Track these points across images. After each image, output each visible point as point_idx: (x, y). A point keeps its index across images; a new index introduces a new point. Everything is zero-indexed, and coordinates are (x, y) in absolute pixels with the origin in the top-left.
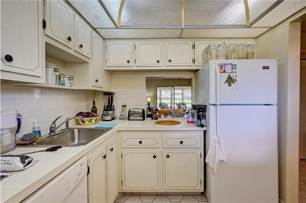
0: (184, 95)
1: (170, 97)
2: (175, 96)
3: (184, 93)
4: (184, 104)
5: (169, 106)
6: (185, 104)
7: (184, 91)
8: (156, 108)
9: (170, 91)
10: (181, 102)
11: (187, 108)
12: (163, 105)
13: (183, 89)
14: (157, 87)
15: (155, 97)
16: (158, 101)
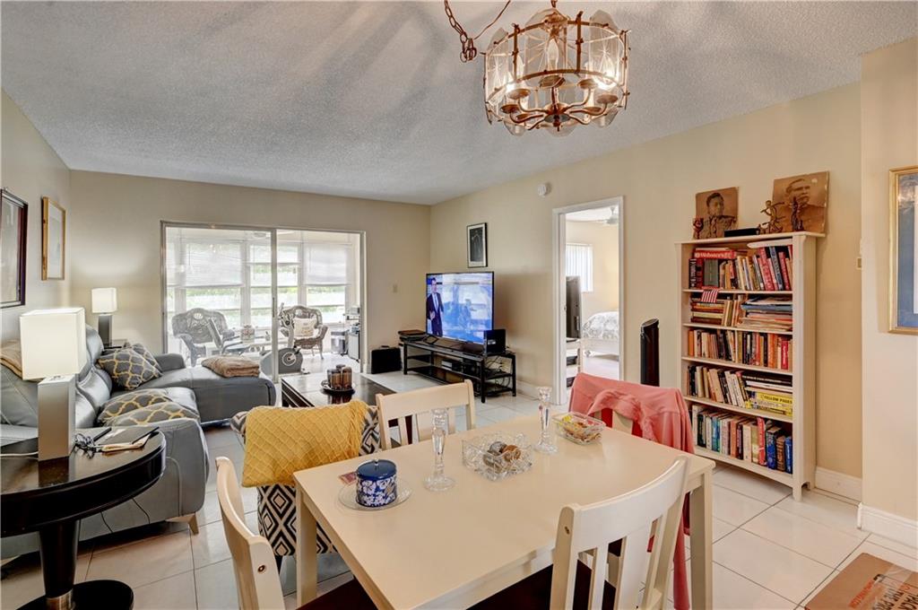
0: (308, 272)
1: (239, 282)
2: (279, 275)
3: (308, 263)
4: (307, 313)
5: (233, 323)
6: (314, 311)
7: (307, 255)
8: (159, 353)
9: (238, 253)
10: (297, 304)
11: (324, 330)
12: (195, 323)
13: (301, 247)
14: (164, 224)
15: (154, 283)
16: (171, 306)
